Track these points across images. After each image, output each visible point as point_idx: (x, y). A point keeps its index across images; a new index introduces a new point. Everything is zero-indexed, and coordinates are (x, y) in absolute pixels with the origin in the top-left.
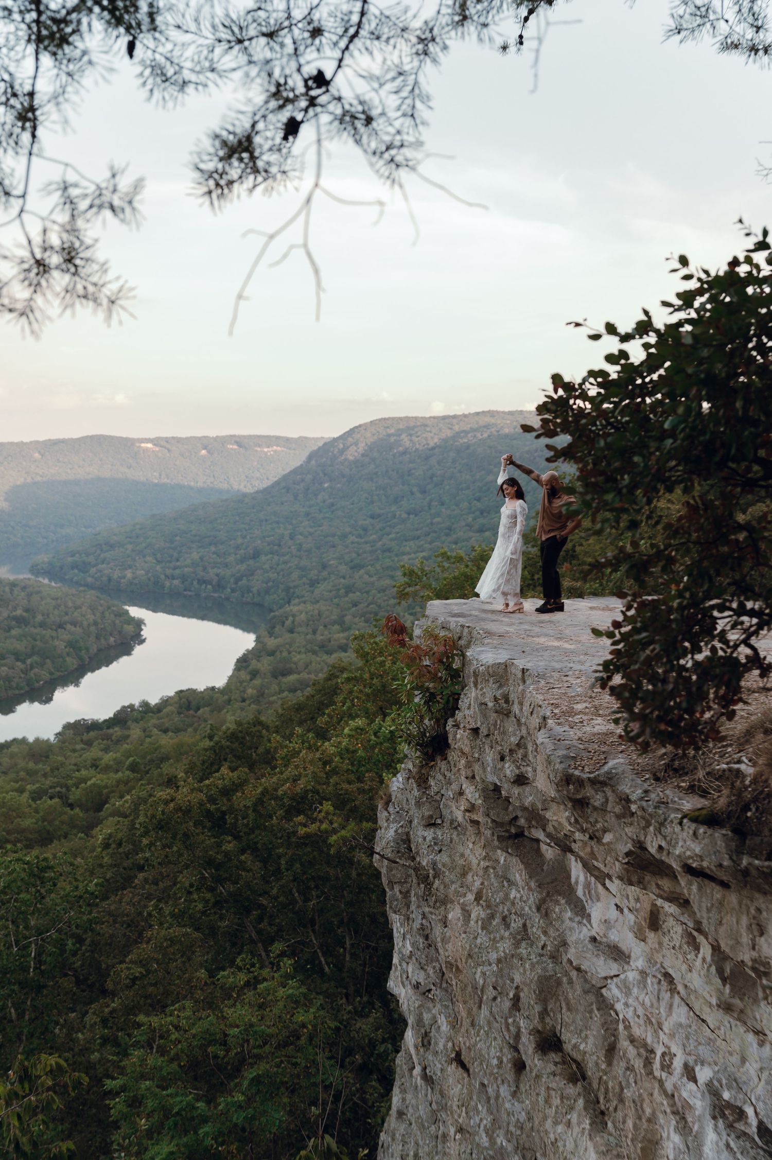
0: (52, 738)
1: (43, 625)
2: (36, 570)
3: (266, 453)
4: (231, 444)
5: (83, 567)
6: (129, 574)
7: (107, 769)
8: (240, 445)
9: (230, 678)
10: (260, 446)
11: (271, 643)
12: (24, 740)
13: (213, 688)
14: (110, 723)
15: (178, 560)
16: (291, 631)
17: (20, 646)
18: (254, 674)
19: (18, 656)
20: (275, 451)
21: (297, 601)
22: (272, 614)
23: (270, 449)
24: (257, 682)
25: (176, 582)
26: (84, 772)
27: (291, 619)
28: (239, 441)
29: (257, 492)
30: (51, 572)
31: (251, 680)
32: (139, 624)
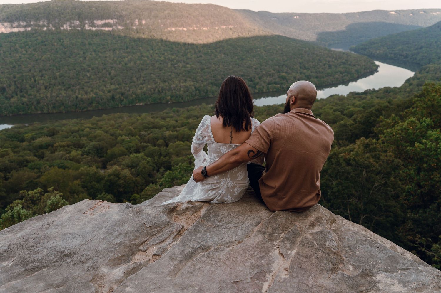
0: (346, 96)
1: (350, 65)
2: (351, 50)
3: (433, 14)
4: (422, 11)
5: (365, 49)
6: (378, 52)
7: (356, 106)
8: (425, 12)
9: (403, 85)
10: (432, 12)
11: (419, 76)
12: (338, 95)
13: (396, 88)
14: (362, 93)
15: (394, 48)
16: (427, 72)
17: (342, 70)
18: (411, 84)
19: (341, 73)
20: (437, 14)
21: (432, 63)
22: (422, 67)
23: (436, 13)
24: (411, 87)
25: (392, 55)
26: (349, 106)
27: (428, 69)
28: (425, 11)
29: (427, 28)
30: (355, 50)
31: (409, 86)
32: (378, 66)
